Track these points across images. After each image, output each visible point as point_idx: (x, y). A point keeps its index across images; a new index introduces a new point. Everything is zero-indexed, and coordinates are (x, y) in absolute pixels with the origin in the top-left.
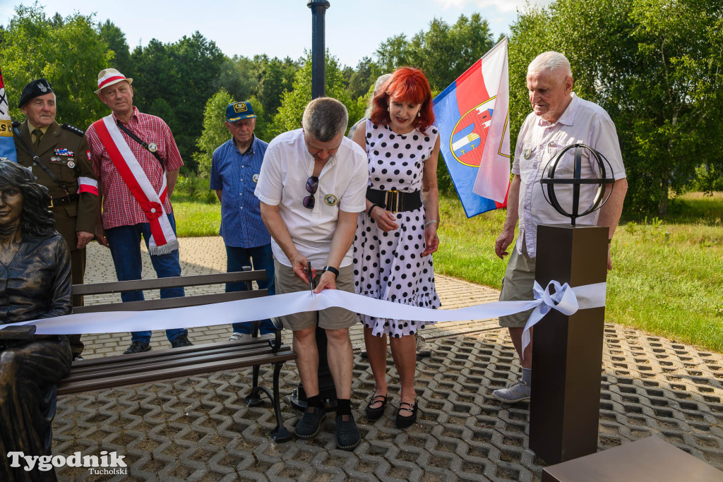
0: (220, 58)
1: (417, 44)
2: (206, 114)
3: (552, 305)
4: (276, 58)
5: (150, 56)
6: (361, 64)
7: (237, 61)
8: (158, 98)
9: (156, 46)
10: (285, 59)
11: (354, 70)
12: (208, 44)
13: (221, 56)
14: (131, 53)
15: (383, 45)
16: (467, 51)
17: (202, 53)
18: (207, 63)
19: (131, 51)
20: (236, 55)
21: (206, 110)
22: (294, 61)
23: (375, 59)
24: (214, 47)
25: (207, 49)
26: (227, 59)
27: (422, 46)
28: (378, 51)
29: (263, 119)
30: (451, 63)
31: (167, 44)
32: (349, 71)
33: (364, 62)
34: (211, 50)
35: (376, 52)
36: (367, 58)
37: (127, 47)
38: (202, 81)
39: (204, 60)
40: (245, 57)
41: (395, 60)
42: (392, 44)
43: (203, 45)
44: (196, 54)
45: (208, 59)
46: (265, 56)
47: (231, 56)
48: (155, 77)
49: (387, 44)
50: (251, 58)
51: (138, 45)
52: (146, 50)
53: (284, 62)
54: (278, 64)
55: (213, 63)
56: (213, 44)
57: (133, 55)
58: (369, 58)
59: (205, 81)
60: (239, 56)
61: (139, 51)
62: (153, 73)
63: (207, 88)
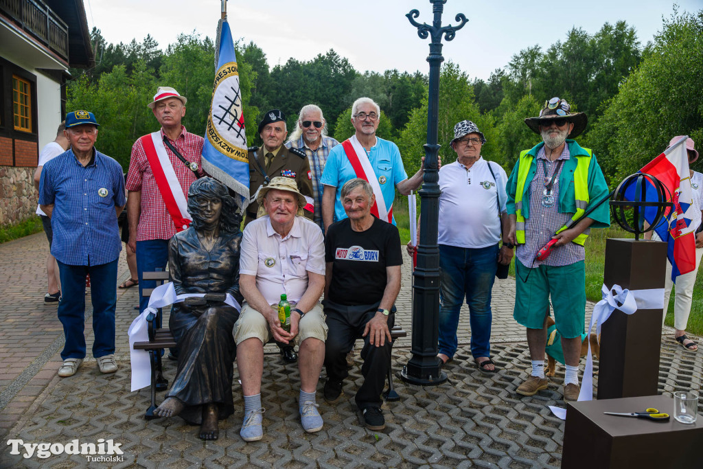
0: (352, 74)
1: (553, 55)
2: (336, 129)
3: (615, 306)
4: (406, 73)
5: (287, 75)
6: (494, 76)
7: (368, 77)
8: (292, 114)
9: (293, 65)
10: (415, 73)
11: (485, 82)
12: (341, 61)
13: (353, 72)
14: (270, 72)
15: (517, 57)
16: (608, 62)
17: (335, 70)
18: (339, 79)
19: (270, 70)
20: (367, 72)
21: (337, 125)
22: (424, 75)
23: (508, 72)
24: (346, 63)
25: (339, 66)
26: (359, 75)
27: (559, 58)
28: (511, 64)
29: (390, 134)
30: (590, 75)
31: (302, 62)
32: (479, 85)
33: (496, 74)
34: (344, 67)
35: (508, 65)
36: (500, 70)
37: (268, 67)
38: (333, 97)
39: (336, 77)
40: (376, 73)
41: (528, 72)
42: (525, 56)
43: (336, 62)
44: (329, 71)
45: (340, 75)
46: (395, 71)
47: (362, 73)
48: (291, 94)
49: (520, 56)
50: (382, 74)
51: (277, 64)
52: (285, 68)
53: (414, 76)
54: (408, 80)
55: (345, 79)
56: (345, 61)
57: (272, 73)
58: (502, 71)
59: (337, 97)
60: (370, 72)
61: (277, 70)
62: (289, 90)
63: (338, 103)
